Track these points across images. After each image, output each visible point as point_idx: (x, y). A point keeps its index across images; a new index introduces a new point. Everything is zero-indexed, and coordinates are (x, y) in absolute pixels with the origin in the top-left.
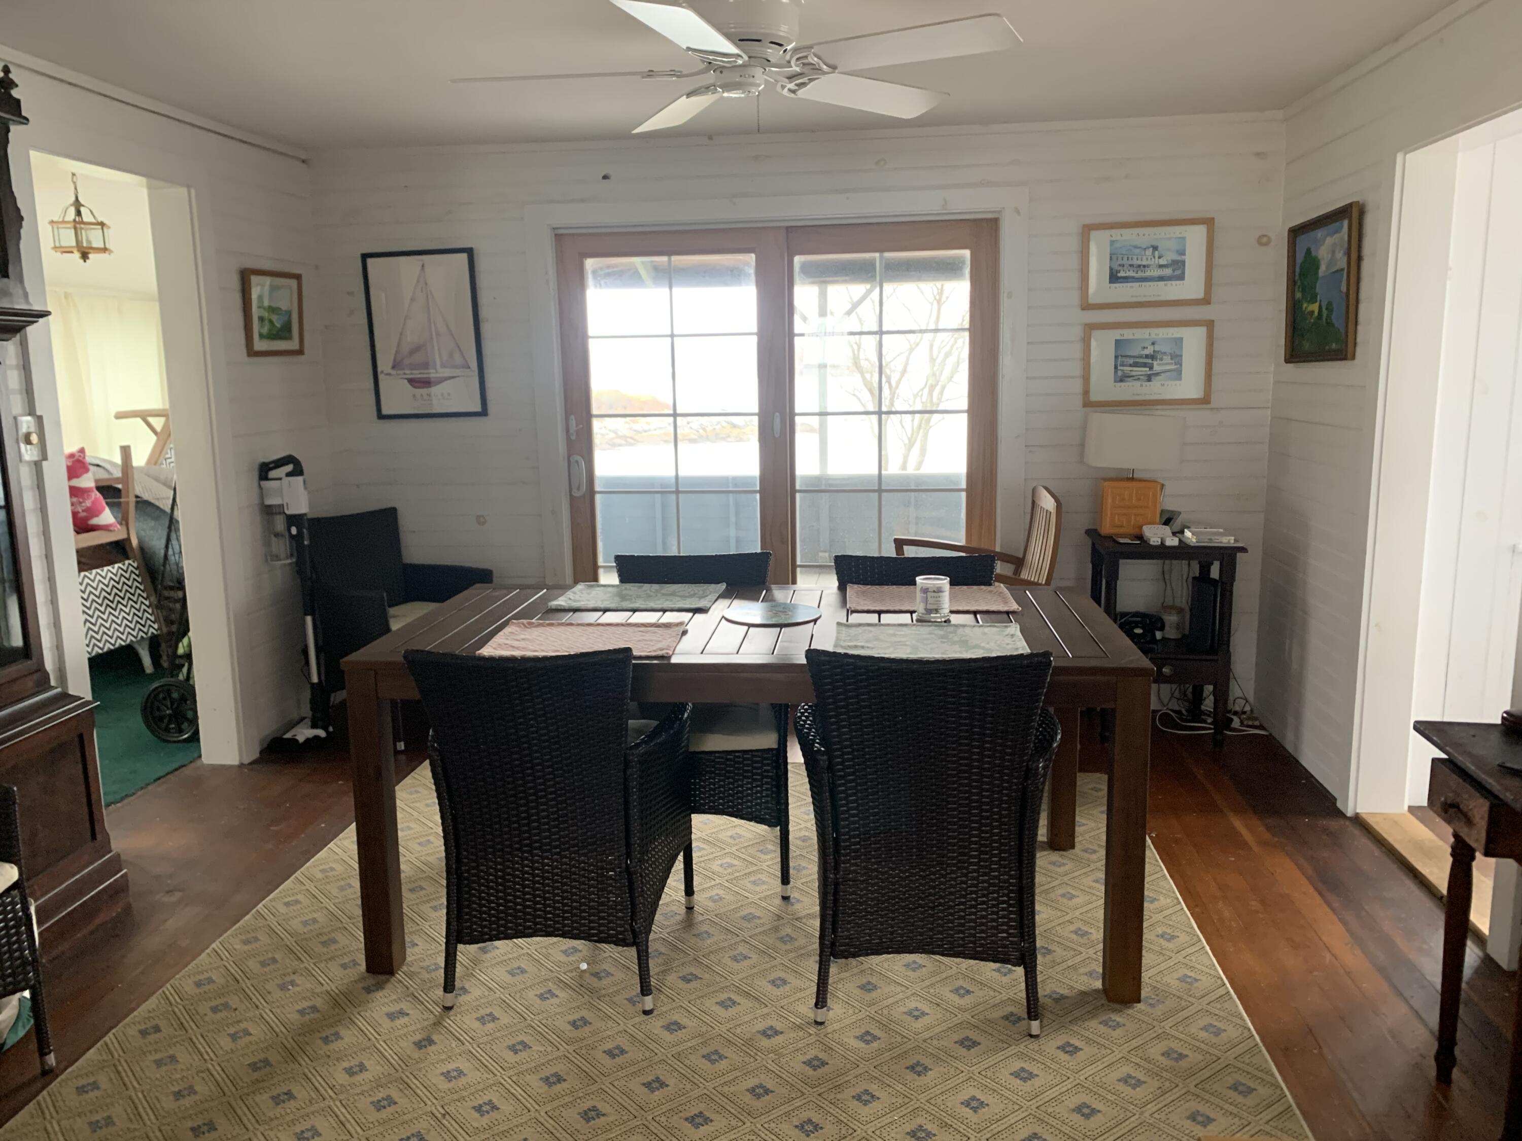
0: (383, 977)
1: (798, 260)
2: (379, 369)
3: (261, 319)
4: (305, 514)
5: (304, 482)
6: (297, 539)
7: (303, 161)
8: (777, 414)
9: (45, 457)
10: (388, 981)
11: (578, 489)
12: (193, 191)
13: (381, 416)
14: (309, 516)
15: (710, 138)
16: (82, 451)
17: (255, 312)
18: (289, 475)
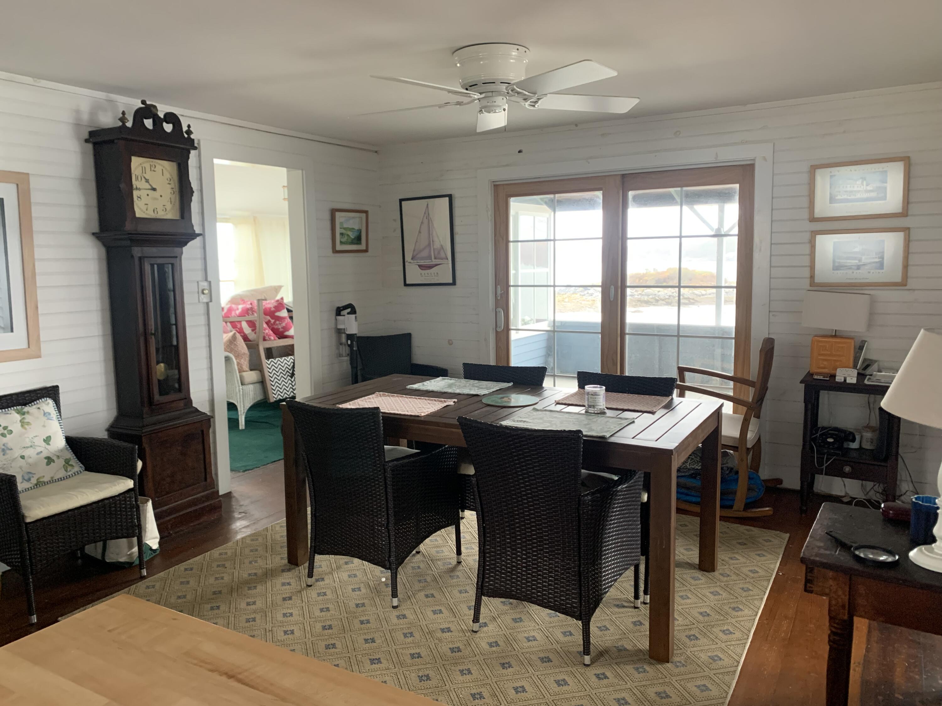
0: (293, 566)
1: (631, 194)
2: (406, 260)
3: (342, 234)
4: (356, 334)
5: (356, 317)
6: (351, 346)
7: (376, 152)
8: (613, 287)
9: (211, 301)
10: (294, 568)
11: (500, 327)
12: (304, 172)
13: (406, 285)
14: (358, 335)
15: (576, 125)
16: (282, 299)
17: (338, 231)
18: (348, 313)
